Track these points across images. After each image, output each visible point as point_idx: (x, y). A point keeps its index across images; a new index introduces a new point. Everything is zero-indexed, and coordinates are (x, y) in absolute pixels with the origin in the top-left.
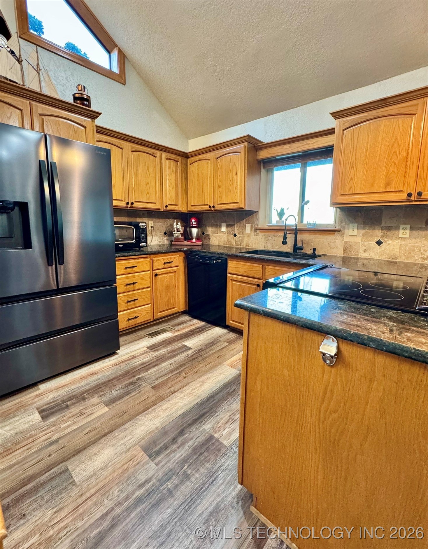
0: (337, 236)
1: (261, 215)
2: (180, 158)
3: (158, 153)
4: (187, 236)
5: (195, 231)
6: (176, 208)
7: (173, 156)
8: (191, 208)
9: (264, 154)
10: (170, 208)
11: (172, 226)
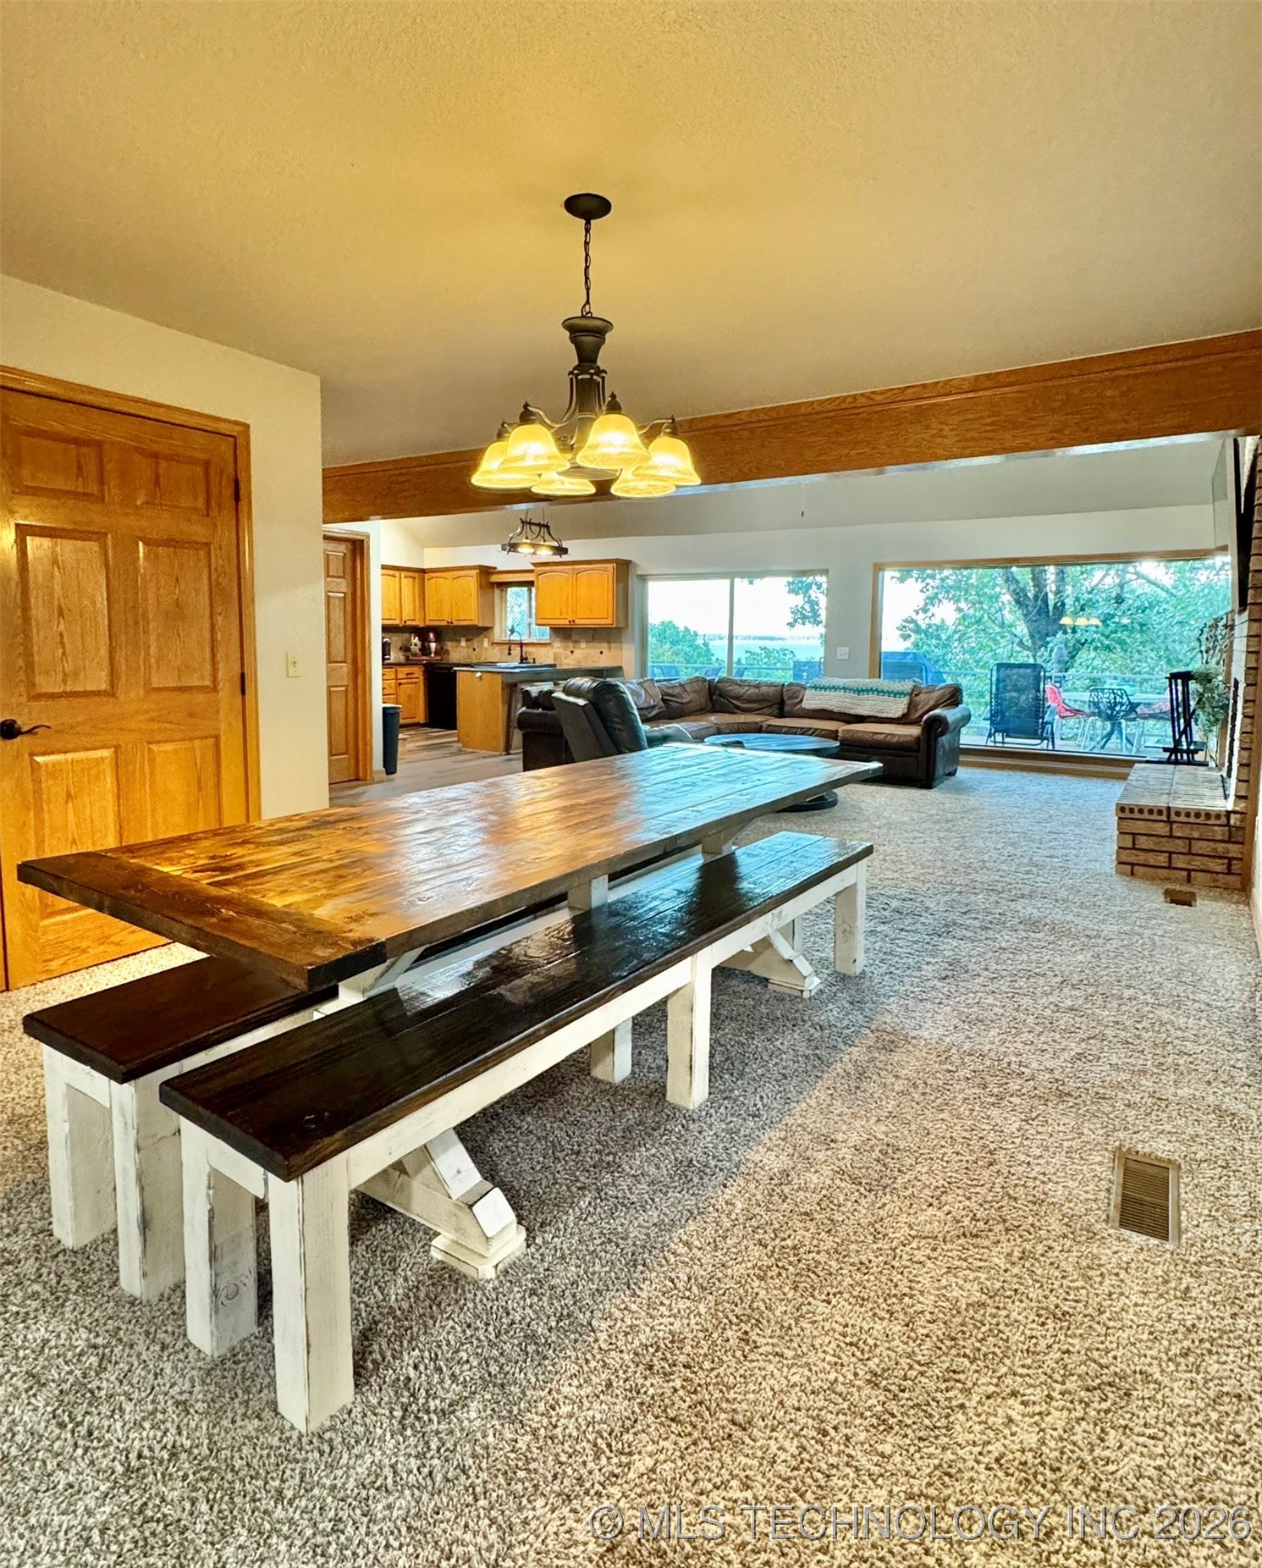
0: (549, 648)
1: (497, 630)
2: (416, 575)
3: (397, 573)
4: (425, 650)
5: (433, 646)
6: (414, 623)
7: (411, 574)
8: (428, 623)
9: (494, 578)
10: (408, 623)
11: (409, 640)
